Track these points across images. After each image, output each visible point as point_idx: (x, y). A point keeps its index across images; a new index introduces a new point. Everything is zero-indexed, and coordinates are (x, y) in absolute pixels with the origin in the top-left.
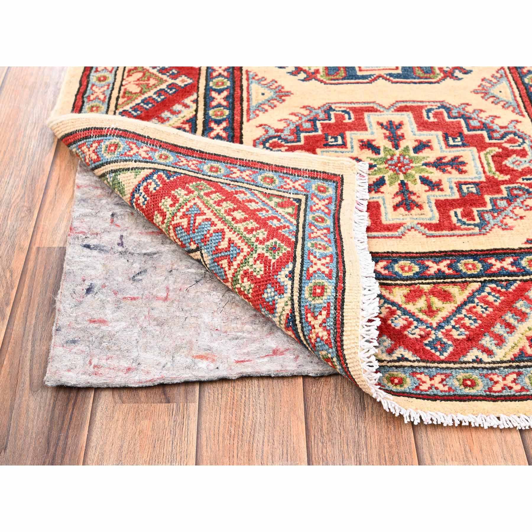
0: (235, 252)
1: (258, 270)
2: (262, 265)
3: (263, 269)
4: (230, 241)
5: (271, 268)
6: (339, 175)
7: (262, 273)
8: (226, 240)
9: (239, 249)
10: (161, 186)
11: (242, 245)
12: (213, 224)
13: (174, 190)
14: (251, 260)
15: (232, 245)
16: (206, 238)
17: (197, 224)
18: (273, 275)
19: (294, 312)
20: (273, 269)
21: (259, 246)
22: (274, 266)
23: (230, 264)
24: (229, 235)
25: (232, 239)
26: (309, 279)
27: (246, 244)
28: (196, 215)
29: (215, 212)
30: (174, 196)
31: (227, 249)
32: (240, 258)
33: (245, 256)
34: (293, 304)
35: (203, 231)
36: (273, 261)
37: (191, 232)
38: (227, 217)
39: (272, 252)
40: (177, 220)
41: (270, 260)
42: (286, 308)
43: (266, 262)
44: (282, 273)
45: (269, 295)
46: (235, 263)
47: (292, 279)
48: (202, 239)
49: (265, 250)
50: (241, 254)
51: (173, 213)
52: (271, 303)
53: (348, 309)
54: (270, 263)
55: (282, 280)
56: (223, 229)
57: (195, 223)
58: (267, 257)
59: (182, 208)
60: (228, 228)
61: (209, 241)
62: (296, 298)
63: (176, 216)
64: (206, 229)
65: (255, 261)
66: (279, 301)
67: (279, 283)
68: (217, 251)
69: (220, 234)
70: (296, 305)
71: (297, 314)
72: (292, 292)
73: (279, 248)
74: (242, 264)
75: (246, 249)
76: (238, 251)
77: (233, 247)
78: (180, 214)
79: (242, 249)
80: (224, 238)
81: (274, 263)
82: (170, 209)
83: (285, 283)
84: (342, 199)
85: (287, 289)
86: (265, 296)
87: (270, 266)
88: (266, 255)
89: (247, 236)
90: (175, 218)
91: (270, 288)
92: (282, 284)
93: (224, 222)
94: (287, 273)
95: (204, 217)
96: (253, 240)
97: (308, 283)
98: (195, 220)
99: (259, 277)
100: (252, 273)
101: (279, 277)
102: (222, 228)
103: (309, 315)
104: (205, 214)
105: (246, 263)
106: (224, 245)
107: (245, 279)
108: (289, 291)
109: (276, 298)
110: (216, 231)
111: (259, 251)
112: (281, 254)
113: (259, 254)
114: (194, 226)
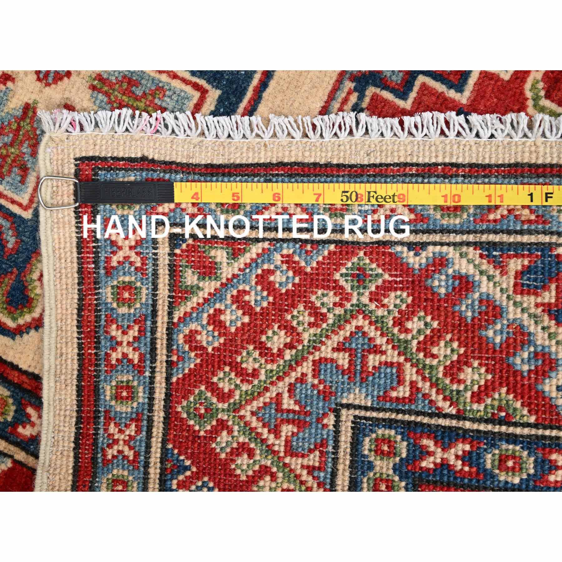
0: (360, 341)
1: (398, 301)
2: (393, 294)
3: (399, 293)
4: (338, 349)
5: (398, 279)
6: (76, 165)
7: (405, 294)
8: (335, 355)
9: (356, 333)
10: (206, 479)
11: (349, 328)
12: (302, 380)
13: (217, 455)
14: (380, 312)
15: (347, 345)
16: (324, 392)
17: (297, 408)
18: (413, 275)
19: (481, 243)
20: (401, 276)
21: (354, 301)
22: (396, 276)
23: (377, 350)
24: (326, 351)
25: (335, 346)
26: (428, 218)
27: (347, 321)
28: (279, 409)
29: (275, 378)
30: (232, 453)
31: (352, 353)
32: (372, 332)
33: (371, 323)
34: (468, 244)
35: (312, 396)
36: (387, 277)
37: (308, 419)
38: (287, 357)
39: (368, 280)
40: (280, 445)
41: (384, 281)
42: (470, 256)
43: (387, 288)
44: (411, 261)
45: (443, 283)
46: (378, 341)
47: (424, 245)
48: (324, 399)
49: (362, 291)
50: (366, 329)
51: (267, 451)
52: (457, 282)
53: (490, 158)
54: (390, 282)
55: (424, 261)
56: (314, 361)
57: (294, 412)
58: (377, 287)
59: (261, 434)
60: (312, 353)
61: (331, 387)
62: (458, 238)
63: (273, 445)
64: (309, 392)
65: (383, 306)
66: (457, 267)
67: (428, 265)
68: (350, 372)
69: (322, 367)
70: (471, 238)
71: (484, 238)
72: (448, 244)
73: (359, 269)
74: (382, 329)
75: (360, 321)
76: (360, 335)
77: (350, 344)
78: (271, 439)
79: (357, 327)
80: (332, 360)
81: (391, 275)
82: (257, 458)
83: (431, 255)
84: (144, 159)
85: (440, 253)
86: (443, 291)
87: (396, 282)
88: (373, 289)
89: (331, 321)
90: (276, 448)
91: (433, 282)
92: (431, 261)
93: (298, 361)
94: (412, 253)
95: (286, 395)
96: (339, 311)
97: (435, 220)
98: (289, 411)
99: (410, 300)
100: (400, 312)
101: (417, 266)
102: (311, 364)
103: (491, 217)
104: (279, 395)
105: (383, 322)
106: (343, 359)
107: (409, 325)
108: (445, 249)
109: (450, 271)
110: (316, 373)
111: (365, 300)
112: (374, 266)
113: (371, 300)
114: (299, 413)
